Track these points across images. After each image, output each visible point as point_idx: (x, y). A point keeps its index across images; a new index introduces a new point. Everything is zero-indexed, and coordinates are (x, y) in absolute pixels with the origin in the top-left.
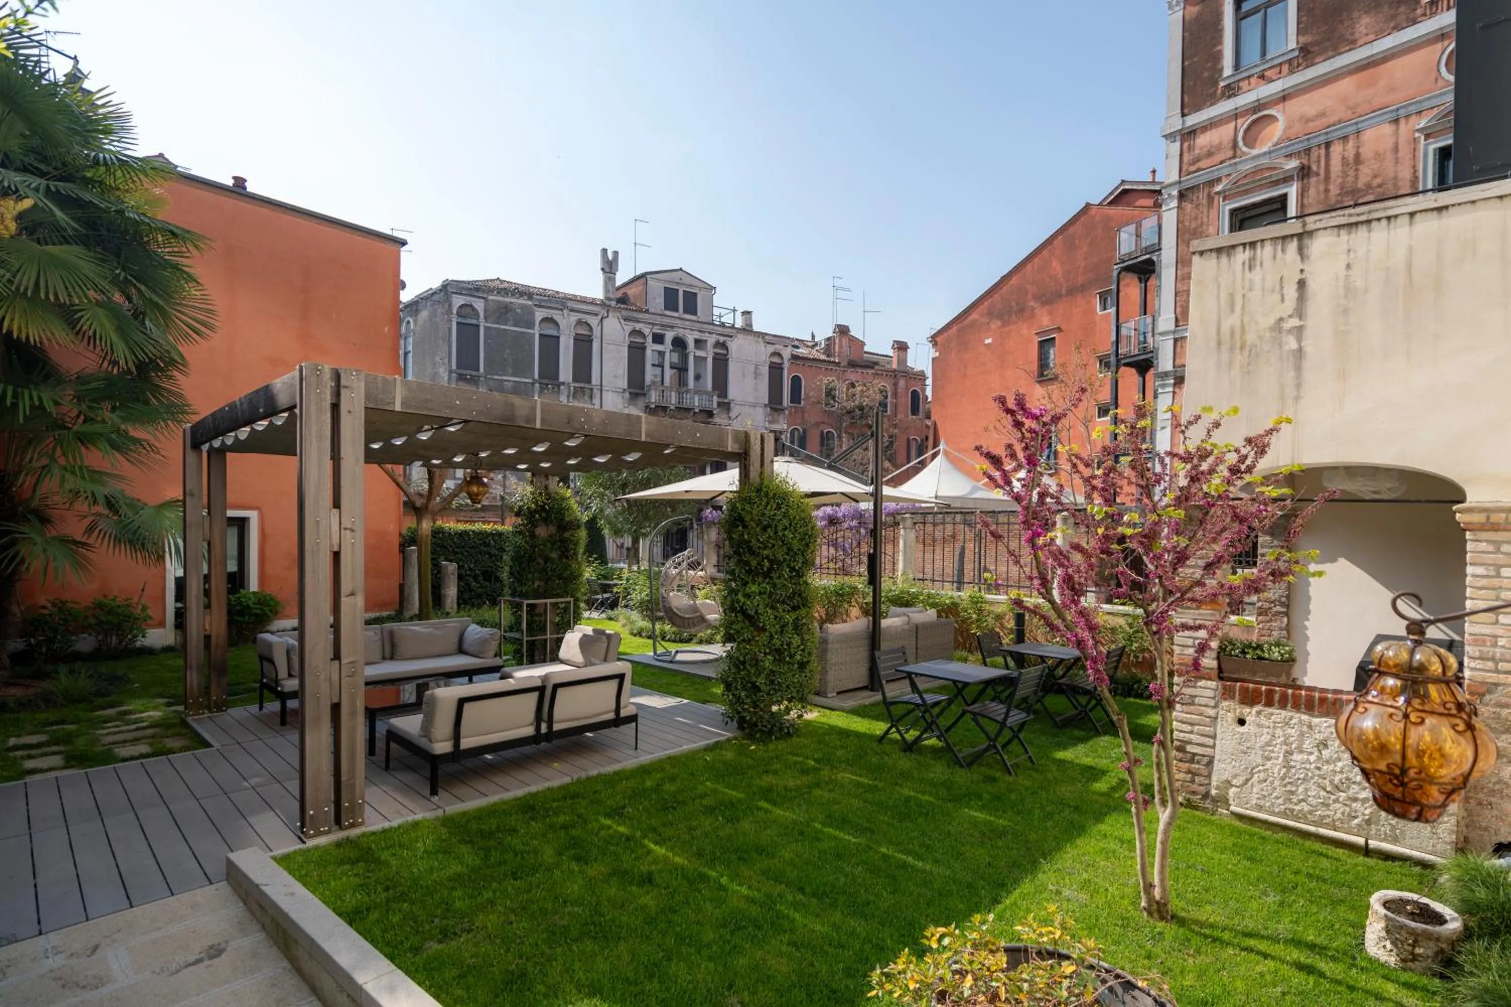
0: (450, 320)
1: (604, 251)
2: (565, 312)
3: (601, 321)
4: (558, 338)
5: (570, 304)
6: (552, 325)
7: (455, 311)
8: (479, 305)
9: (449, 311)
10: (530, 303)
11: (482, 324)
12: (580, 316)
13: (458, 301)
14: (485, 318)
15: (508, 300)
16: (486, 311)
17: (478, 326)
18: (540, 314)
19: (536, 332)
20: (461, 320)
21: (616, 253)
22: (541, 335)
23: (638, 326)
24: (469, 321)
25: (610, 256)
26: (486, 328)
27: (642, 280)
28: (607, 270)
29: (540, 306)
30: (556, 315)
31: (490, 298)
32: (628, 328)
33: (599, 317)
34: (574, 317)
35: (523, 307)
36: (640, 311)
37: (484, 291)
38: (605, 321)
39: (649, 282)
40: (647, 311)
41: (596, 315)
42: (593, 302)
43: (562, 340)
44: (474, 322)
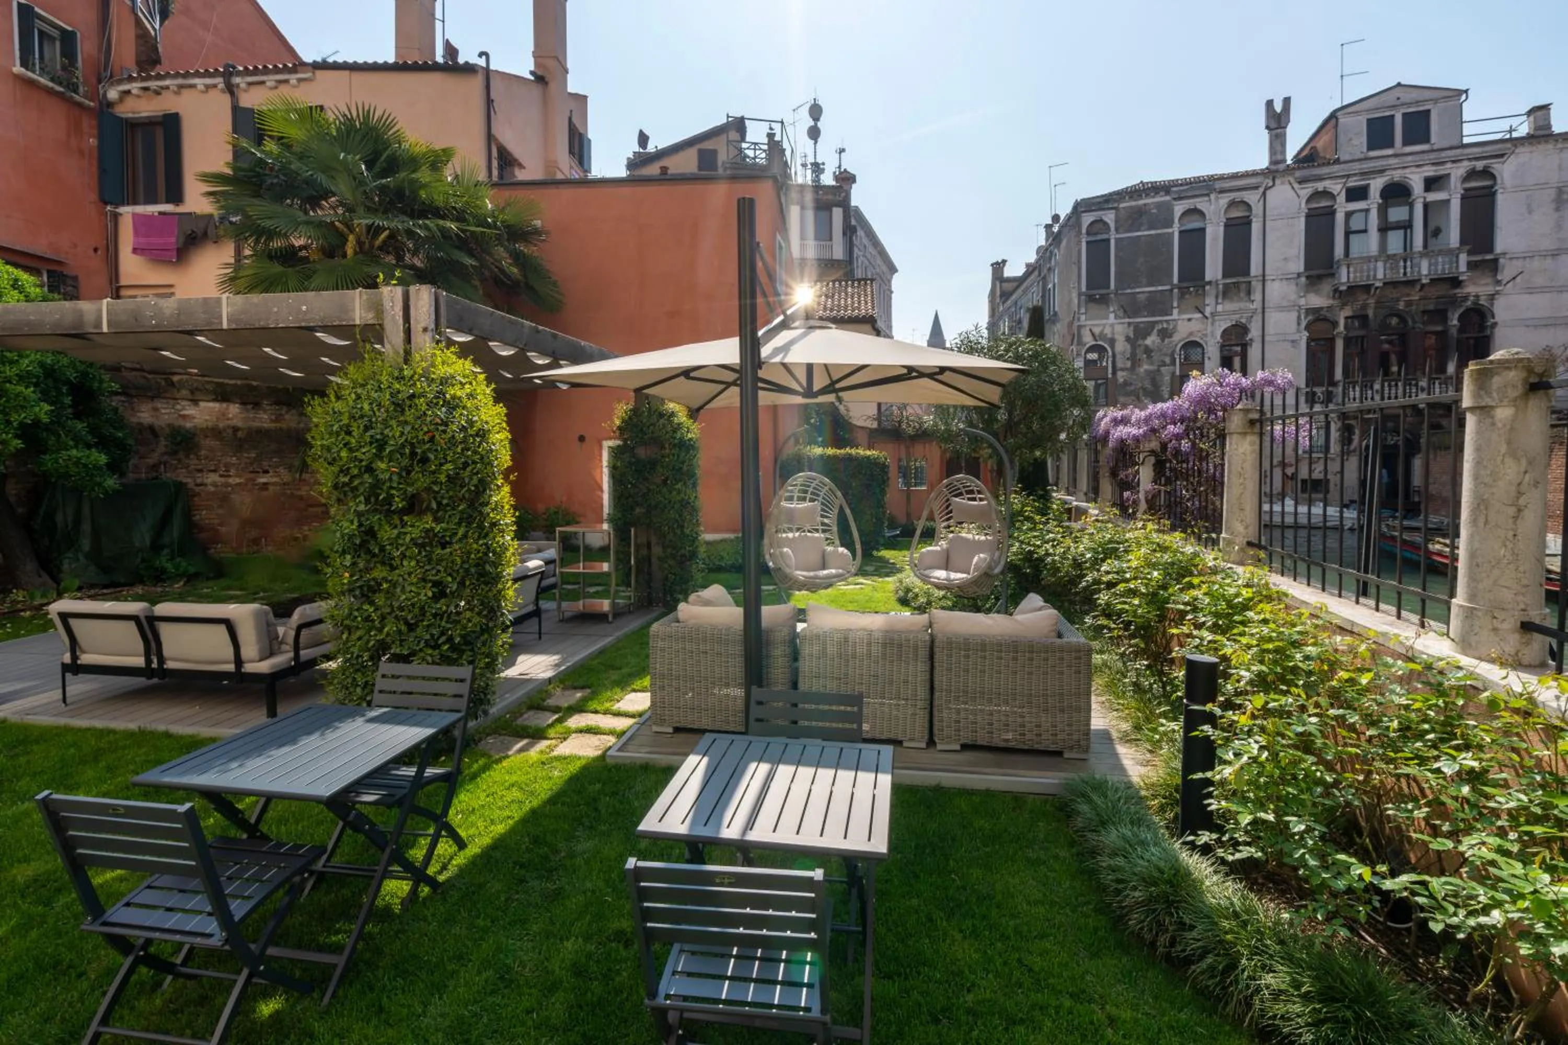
0: (1079, 243)
1: (1270, 104)
2: (1213, 196)
3: (1264, 194)
4: (1203, 230)
5: (1218, 185)
6: (1197, 217)
7: (1084, 231)
8: (1109, 217)
9: (1080, 232)
10: (1168, 198)
11: (1113, 237)
12: (1232, 195)
13: (1087, 219)
14: (1117, 230)
15: (1141, 202)
16: (1116, 221)
17: (1108, 240)
18: (1179, 208)
19: (1175, 230)
20: (1091, 239)
21: (1287, 101)
22: (1181, 232)
23: (1320, 186)
24: (1099, 237)
25: (1278, 108)
26: (1117, 240)
27: (1333, 121)
28: (1273, 125)
29: (1180, 198)
30: (1201, 204)
31: (1122, 205)
32: (1306, 191)
33: (1261, 190)
34: (1224, 200)
35: (1159, 205)
36: (1328, 163)
37: (1115, 201)
38: (1268, 193)
39: (1341, 121)
40: (1337, 161)
41: (1257, 188)
42: (1254, 174)
43: (1209, 231)
44: (1104, 236)
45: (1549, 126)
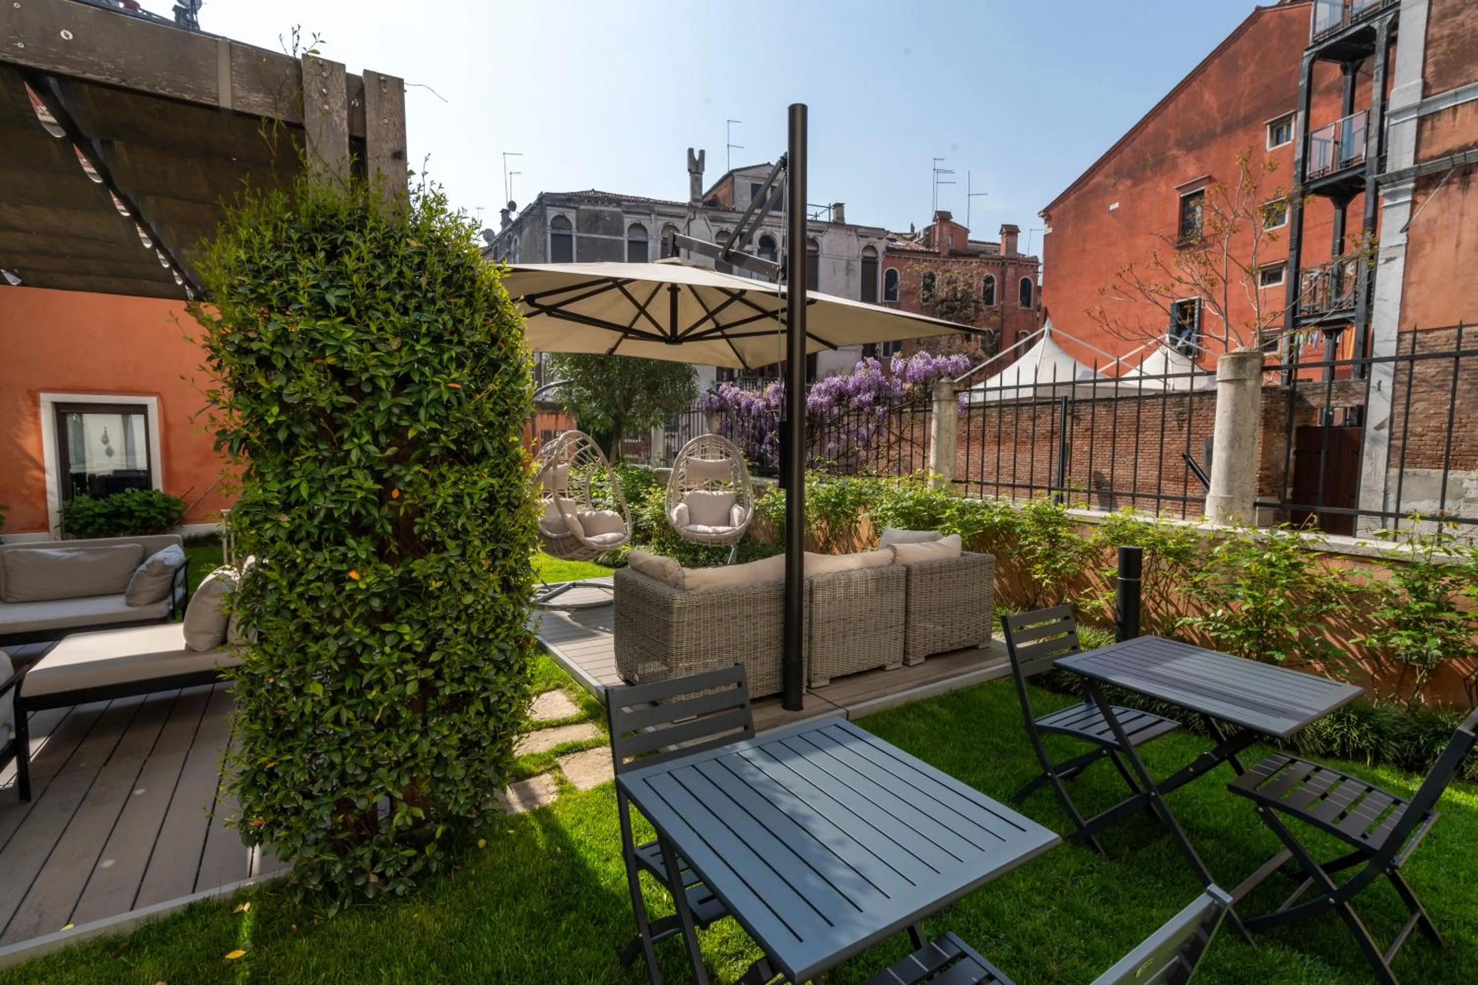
0: (545, 233)
1: (691, 151)
2: (653, 216)
3: (688, 224)
4: (645, 244)
5: (657, 208)
6: (640, 231)
7: (549, 223)
8: (571, 215)
9: (545, 223)
10: (618, 209)
11: (575, 234)
12: (667, 219)
13: (552, 213)
14: (578, 228)
15: (598, 208)
16: (578, 220)
17: (570, 237)
18: (628, 221)
19: (625, 238)
20: (556, 232)
21: (702, 153)
22: (630, 242)
23: (724, 226)
24: (562, 232)
25: (697, 156)
26: (579, 238)
27: (729, 180)
28: (694, 170)
29: (629, 213)
30: (645, 221)
31: (582, 207)
32: (715, 230)
33: (686, 220)
34: (661, 222)
35: (612, 214)
36: (727, 210)
37: (576, 202)
38: (691, 224)
39: (736, 180)
40: (734, 210)
41: (683, 217)
42: (682, 206)
43: (651, 245)
44: (567, 232)
45: (843, 219)
